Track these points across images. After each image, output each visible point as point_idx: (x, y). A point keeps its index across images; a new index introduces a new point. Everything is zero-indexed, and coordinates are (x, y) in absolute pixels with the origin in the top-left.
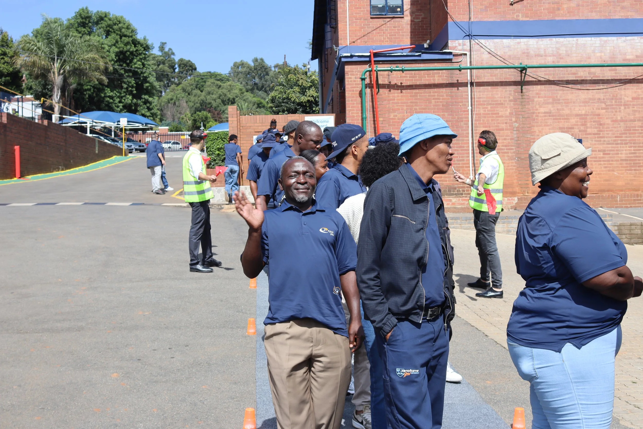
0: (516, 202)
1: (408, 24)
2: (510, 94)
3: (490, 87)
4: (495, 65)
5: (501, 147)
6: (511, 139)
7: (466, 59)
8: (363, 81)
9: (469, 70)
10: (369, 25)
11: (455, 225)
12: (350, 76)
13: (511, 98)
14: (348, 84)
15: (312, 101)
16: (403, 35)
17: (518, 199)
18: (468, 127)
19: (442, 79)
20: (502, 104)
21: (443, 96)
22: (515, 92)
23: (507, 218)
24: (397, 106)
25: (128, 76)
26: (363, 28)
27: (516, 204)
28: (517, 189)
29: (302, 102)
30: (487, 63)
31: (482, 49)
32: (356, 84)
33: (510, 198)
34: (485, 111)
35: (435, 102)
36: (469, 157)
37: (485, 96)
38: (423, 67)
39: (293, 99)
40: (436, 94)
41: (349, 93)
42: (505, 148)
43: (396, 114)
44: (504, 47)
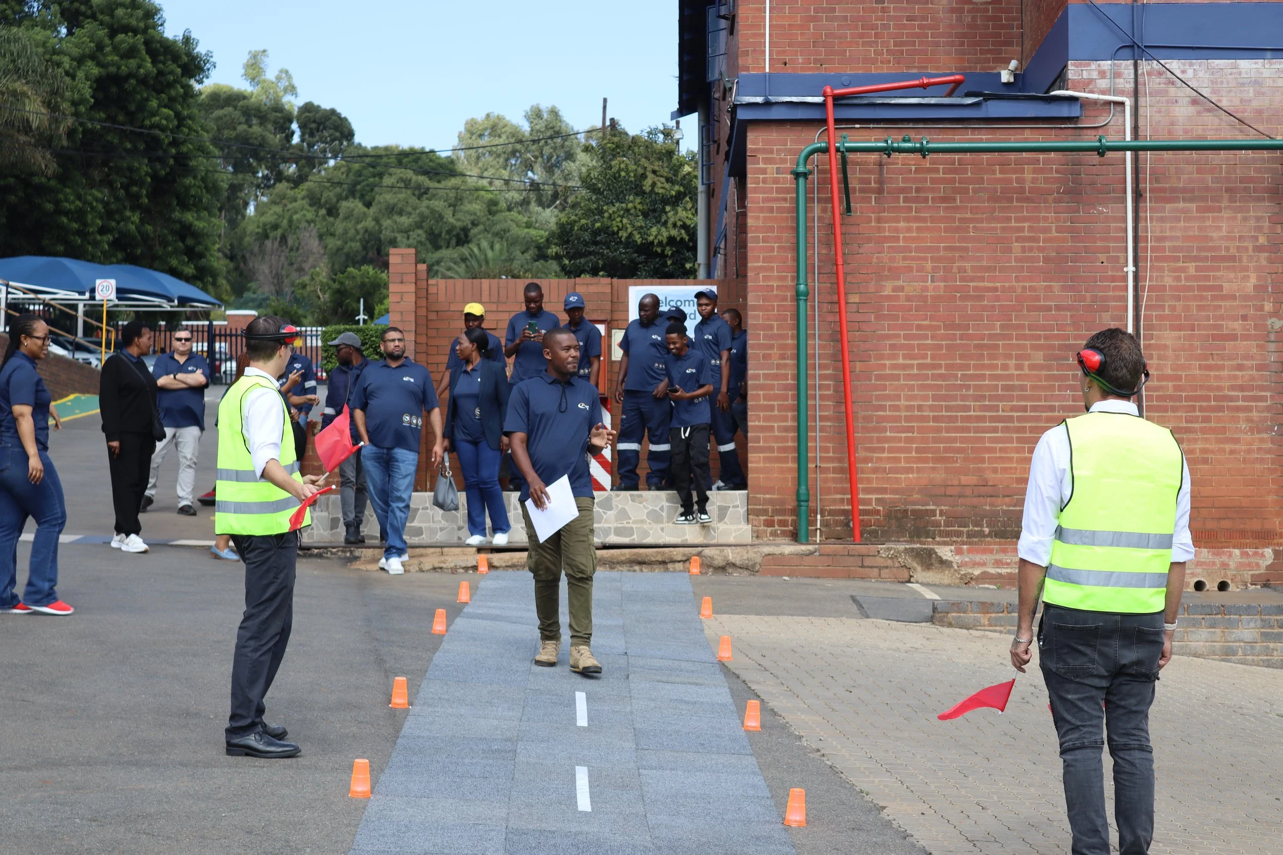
0: (1269, 562)
1: (953, 10)
2: (1259, 229)
3: (1194, 206)
4: (1212, 139)
5: (1226, 392)
6: (1260, 368)
7: (1121, 120)
8: (801, 180)
9: (1128, 154)
10: (834, 10)
12: (761, 165)
13: (1262, 240)
14: (755, 190)
15: (682, 239)
16: (937, 44)
17: (1276, 553)
19: (1046, 180)
20: (1232, 258)
21: (1047, 230)
22: (1274, 222)
23: (1223, 610)
24: (904, 258)
25: (133, 152)
26: (814, 19)
27: (1268, 568)
28: (1275, 523)
29: (652, 243)
30: (1186, 132)
31: (1172, 90)
32: (779, 191)
33: (1250, 551)
34: (1178, 279)
35: (1023, 248)
37: (1179, 234)
38: (988, 141)
39: (623, 234)
40: (1026, 225)
41: (758, 218)
42: (1240, 394)
43: (901, 283)
44: (1243, 84)
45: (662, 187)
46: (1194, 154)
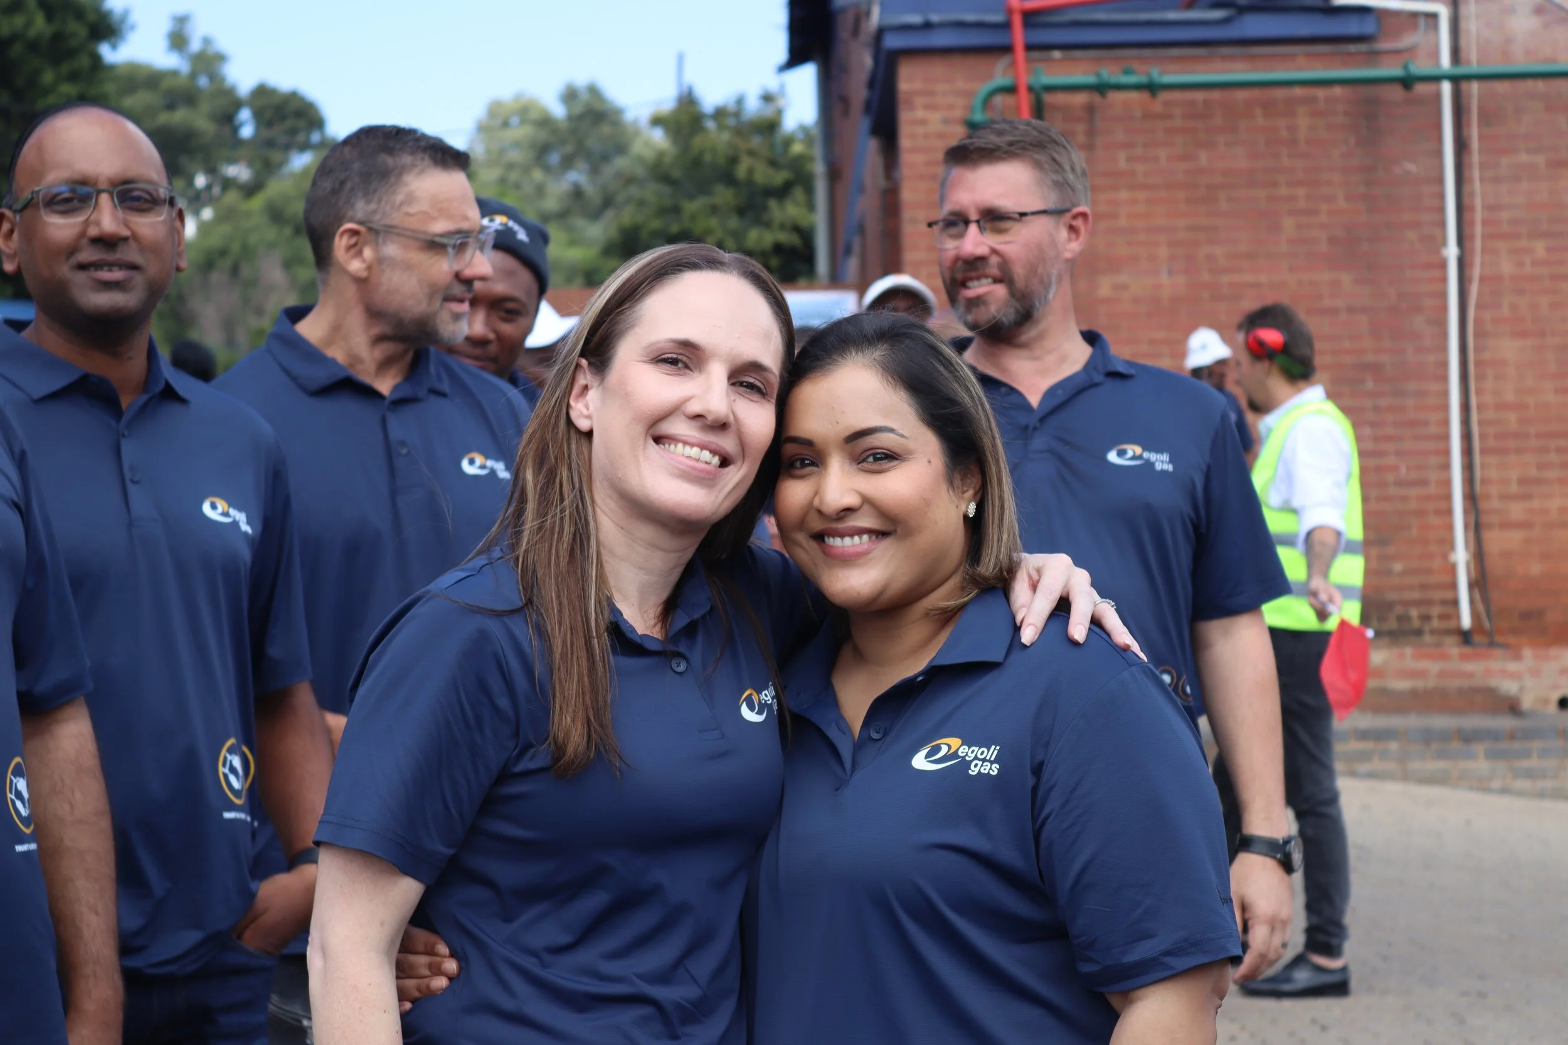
3: (1540, 160)
7: (1434, 40)
9: (1446, 85)
11: (1376, 765)
12: (920, 114)
14: (913, 150)
15: (792, 245)
18: (1444, 335)
21: (1331, 198)
24: (1128, 244)
30: (1528, 54)
34: (1521, 264)
36: (1447, 467)
37: (1520, 200)
40: (1301, 192)
41: (916, 190)
43: (1124, 279)
45: (764, 175)
46: (1540, 85)
